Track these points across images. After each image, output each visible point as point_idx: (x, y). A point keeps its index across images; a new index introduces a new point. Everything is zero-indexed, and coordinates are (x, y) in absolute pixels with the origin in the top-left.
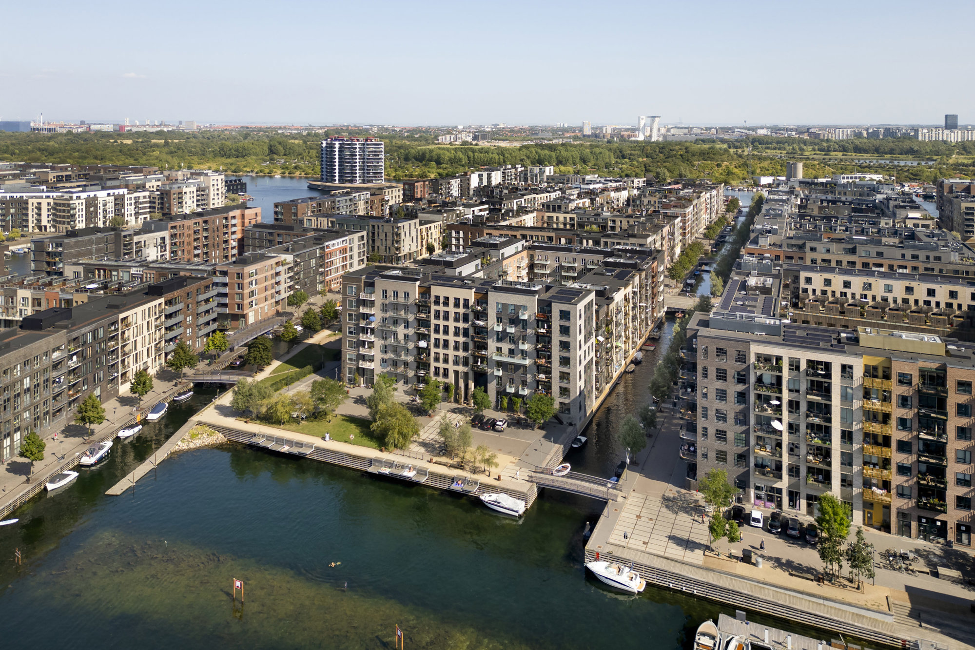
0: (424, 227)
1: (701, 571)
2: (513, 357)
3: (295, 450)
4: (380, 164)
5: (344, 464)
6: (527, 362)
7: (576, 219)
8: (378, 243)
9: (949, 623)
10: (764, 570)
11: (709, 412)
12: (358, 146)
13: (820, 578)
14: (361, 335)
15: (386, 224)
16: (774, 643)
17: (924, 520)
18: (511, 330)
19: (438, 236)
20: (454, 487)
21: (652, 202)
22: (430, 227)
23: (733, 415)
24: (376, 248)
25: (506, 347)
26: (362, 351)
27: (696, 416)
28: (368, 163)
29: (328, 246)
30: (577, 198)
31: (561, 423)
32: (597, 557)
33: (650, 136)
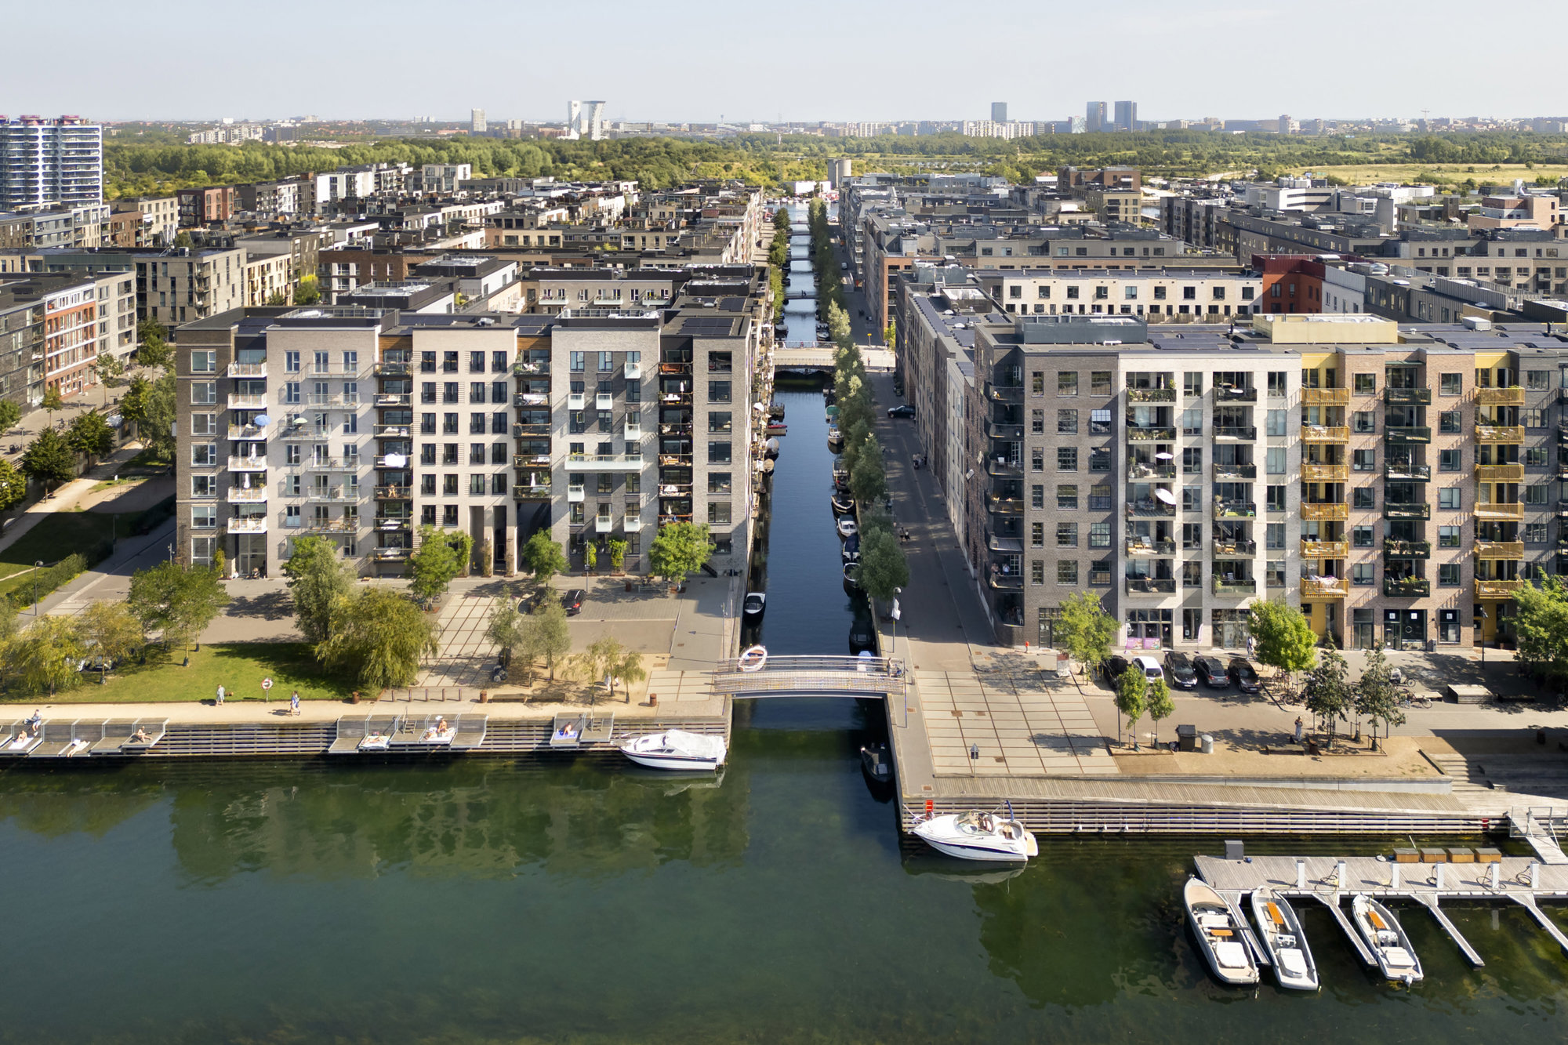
0: (256, 265)
1: (1123, 786)
2: (611, 459)
3: (110, 746)
4: (92, 169)
5: (255, 750)
6: (640, 465)
7: (562, 239)
8: (153, 301)
9: (1526, 770)
10: (1217, 757)
11: (1046, 494)
12: (40, 134)
13: (1313, 746)
14: (231, 459)
15: (174, 259)
16: (1313, 885)
17: (1392, 616)
18: (605, 404)
19: (284, 283)
20: (557, 740)
21: (667, 215)
22: (269, 266)
23: (1088, 491)
24: (149, 312)
25: (591, 440)
26: (234, 496)
27: (1022, 506)
28: (64, 167)
29: (51, 304)
30: (548, 206)
31: (713, 574)
32: (929, 809)
33: (590, 134)
